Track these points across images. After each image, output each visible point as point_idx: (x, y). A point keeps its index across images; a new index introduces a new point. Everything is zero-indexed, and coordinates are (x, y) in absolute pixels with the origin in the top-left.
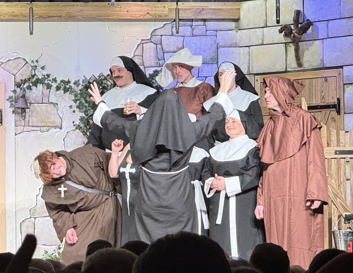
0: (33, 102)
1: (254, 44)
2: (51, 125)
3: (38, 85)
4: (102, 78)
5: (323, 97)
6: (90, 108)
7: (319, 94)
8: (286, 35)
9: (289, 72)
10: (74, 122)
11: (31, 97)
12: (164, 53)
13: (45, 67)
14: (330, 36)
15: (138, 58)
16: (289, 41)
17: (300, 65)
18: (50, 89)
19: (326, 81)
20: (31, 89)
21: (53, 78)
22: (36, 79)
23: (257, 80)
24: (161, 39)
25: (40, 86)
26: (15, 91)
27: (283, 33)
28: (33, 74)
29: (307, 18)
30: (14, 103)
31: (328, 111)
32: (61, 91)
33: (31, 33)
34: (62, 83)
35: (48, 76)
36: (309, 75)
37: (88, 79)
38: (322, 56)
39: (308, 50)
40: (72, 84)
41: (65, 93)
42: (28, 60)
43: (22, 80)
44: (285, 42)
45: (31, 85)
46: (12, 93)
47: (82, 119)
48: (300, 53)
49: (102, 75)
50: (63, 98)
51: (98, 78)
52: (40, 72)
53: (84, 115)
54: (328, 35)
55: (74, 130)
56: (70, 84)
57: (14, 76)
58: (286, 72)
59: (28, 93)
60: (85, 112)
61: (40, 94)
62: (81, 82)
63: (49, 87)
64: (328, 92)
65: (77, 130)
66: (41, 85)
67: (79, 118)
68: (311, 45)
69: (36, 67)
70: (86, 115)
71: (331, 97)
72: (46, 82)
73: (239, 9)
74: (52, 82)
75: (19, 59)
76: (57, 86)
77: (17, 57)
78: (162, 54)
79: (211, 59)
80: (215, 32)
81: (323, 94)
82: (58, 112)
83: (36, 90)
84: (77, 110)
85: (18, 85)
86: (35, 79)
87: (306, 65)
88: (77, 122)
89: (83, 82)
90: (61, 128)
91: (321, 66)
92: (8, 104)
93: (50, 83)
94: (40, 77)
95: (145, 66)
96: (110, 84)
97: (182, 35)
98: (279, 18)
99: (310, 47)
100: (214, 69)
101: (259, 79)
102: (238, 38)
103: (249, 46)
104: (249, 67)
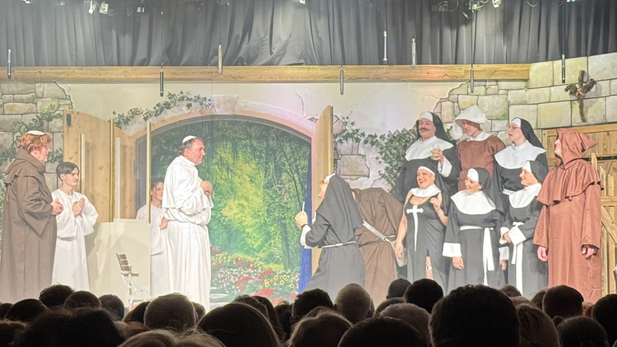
0: (344, 154)
1: (542, 102)
2: (360, 174)
3: (349, 139)
4: (405, 132)
5: (605, 150)
6: (394, 159)
7: (602, 147)
8: (571, 93)
9: (574, 126)
10: (380, 172)
11: (342, 150)
13: (355, 123)
14: (612, 94)
16: (574, 99)
17: (584, 120)
18: (359, 142)
19: (608, 134)
20: (342, 143)
21: (362, 132)
22: (347, 133)
23: (544, 134)
24: (458, 98)
25: (350, 141)
27: (569, 92)
28: (344, 129)
29: (591, 78)
31: (610, 161)
32: (369, 145)
33: (342, 93)
34: (370, 138)
35: (357, 130)
36: (592, 129)
37: (393, 133)
38: (604, 112)
39: (591, 107)
40: (378, 138)
41: (372, 146)
42: (339, 117)
44: (570, 99)
45: (342, 138)
47: (387, 169)
48: (584, 109)
49: (405, 130)
50: (371, 151)
51: (401, 132)
52: (350, 127)
53: (389, 166)
54: (610, 93)
55: (380, 179)
56: (376, 138)
58: (571, 126)
59: (339, 146)
60: (390, 163)
61: (350, 147)
63: (358, 140)
64: (610, 145)
65: (383, 179)
66: (351, 139)
67: (384, 168)
68: (594, 102)
69: (346, 123)
70: (391, 165)
71: (612, 149)
72: (355, 136)
73: (528, 70)
74: (361, 136)
76: (365, 140)
78: (458, 110)
79: (503, 115)
80: (507, 92)
81: (605, 147)
82: (366, 163)
83: (347, 143)
84: (383, 161)
86: (345, 133)
87: (590, 121)
88: (383, 172)
89: (388, 136)
90: (368, 177)
91: (604, 121)
93: (359, 137)
94: (350, 132)
97: (477, 94)
98: (565, 77)
99: (593, 104)
100: (505, 124)
101: (546, 133)
102: (528, 96)
103: (537, 104)
104: (537, 122)
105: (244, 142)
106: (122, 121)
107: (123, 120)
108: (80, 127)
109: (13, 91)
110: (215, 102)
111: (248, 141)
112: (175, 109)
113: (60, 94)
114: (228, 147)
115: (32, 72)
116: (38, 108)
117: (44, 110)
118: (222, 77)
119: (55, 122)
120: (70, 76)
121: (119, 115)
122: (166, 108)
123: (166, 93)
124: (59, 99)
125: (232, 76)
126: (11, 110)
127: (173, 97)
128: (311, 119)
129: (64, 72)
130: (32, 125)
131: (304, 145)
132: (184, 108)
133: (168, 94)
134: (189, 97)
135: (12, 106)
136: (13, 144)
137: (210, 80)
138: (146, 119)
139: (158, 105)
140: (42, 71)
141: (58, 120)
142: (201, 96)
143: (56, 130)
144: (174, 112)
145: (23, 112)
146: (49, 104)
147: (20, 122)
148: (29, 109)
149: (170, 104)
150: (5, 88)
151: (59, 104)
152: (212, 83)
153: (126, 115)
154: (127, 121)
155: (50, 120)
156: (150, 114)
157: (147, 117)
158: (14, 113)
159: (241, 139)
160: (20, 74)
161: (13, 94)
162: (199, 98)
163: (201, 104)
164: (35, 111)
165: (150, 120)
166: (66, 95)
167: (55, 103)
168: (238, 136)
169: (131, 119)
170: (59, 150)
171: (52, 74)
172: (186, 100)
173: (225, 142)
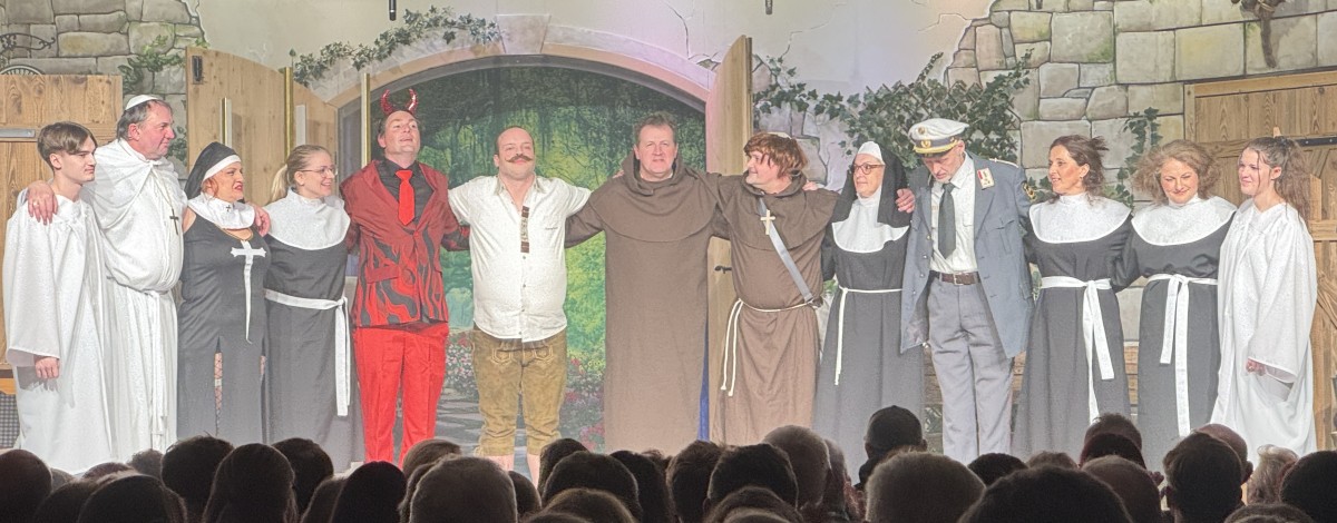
1: (1183, 26)
3: (783, 103)
4: (900, 90)
5: (1316, 124)
7: (1308, 119)
8: (1244, 7)
9: (1250, 76)
12: (1014, 44)
13: (796, 71)
14: (1330, 8)
15: (966, 54)
16: (1251, 19)
17: (1271, 62)
18: (805, 111)
19: (1322, 92)
20: (770, 112)
21: (811, 90)
22: (779, 93)
23: (1189, 93)
24: (1009, 18)
25: (786, 107)
27: (1240, 4)
28: (774, 83)
31: (1325, 149)
32: (824, 116)
33: (769, 12)
34: (827, 101)
35: (801, 86)
36: (1288, 82)
37: (875, 92)
38: (1314, 46)
39: (1287, 34)
40: (844, 102)
41: (831, 118)
42: (764, 58)
44: (1242, 19)
45: (770, 103)
48: (1272, 41)
49: (901, 85)
50: (829, 128)
51: (892, 90)
52: (787, 80)
54: (1326, 6)
56: (841, 103)
58: (1244, 76)
59: (764, 119)
61: (787, 120)
62: (861, 99)
63: (802, 107)
64: (1326, 114)
66: (788, 104)
68: (1293, 26)
69: (779, 70)
71: (1330, 122)
72: (797, 98)
74: (808, 99)
76: (817, 105)
78: (1011, 46)
79: (1102, 54)
80: (1111, 4)
81: (1315, 118)
82: (821, 153)
83: (779, 113)
86: (776, 92)
87: (1283, 64)
89: (865, 98)
91: (1313, 65)
93: (804, 99)
94: (786, 90)
95: (980, 68)
96: (914, 101)
97: (1049, 9)
99: (1291, 30)
100: (1107, 73)
101: (1192, 91)
102: (1154, 14)
103: (1174, 30)
104: (1174, 68)
105: (563, 110)
106: (309, 71)
107: (310, 67)
108: (221, 83)
109: (78, 8)
110: (504, 31)
111: (572, 108)
112: (420, 44)
113: (177, 12)
114: (531, 121)
116: (132, 45)
117: (143, 47)
119: (169, 72)
121: (302, 57)
122: (401, 42)
123: (400, 13)
124: (175, 24)
126: (74, 48)
127: (416, 19)
128: (705, 64)
131: (689, 117)
132: (440, 42)
133: (406, 14)
134: (449, 20)
135: (76, 38)
138: (358, 66)
139: (384, 36)
141: (174, 69)
142: (474, 17)
143: (169, 89)
144: (417, 49)
145: (100, 52)
146: (154, 36)
148: (112, 46)
149: (409, 35)
151: (176, 36)
153: (317, 57)
154: (320, 70)
155: (157, 67)
156: (368, 56)
157: (361, 62)
158: (80, 54)
159: (557, 105)
161: (78, 15)
162: (469, 21)
163: (474, 34)
164: (124, 49)
165: (368, 68)
166: (189, 14)
167: (167, 33)
168: (551, 98)
169: (328, 65)
172: (443, 25)
173: (524, 110)
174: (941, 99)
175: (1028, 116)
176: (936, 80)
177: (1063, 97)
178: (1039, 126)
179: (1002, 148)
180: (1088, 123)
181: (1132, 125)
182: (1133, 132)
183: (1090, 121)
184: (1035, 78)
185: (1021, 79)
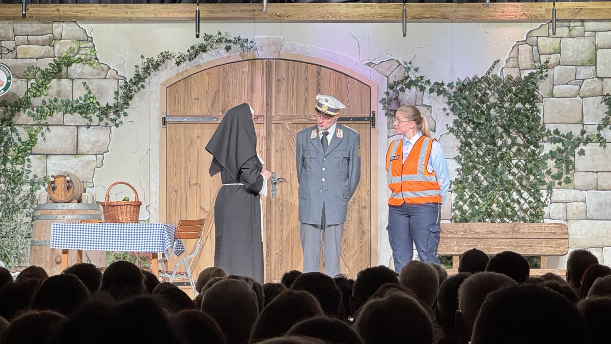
3: (412, 87)
4: (476, 80)
6: (464, 111)
10: (447, 125)
11: (404, 99)
12: (540, 55)
13: (419, 69)
15: (513, 60)
18: (424, 91)
20: (404, 92)
21: (427, 80)
22: (410, 81)
24: (537, 40)
25: (413, 89)
26: (388, 93)
28: (407, 75)
30: (386, 105)
32: (435, 94)
33: (405, 35)
34: (436, 86)
35: (422, 77)
37: (462, 81)
40: (445, 86)
41: (438, 95)
42: (401, 62)
43: (395, 82)
45: (404, 87)
46: (385, 95)
47: (455, 122)
49: (477, 78)
50: (437, 101)
51: (472, 80)
52: (414, 74)
53: (458, 118)
55: (448, 133)
56: (443, 87)
57: (386, 78)
59: (401, 95)
60: (460, 115)
61: (414, 96)
63: (422, 89)
65: (451, 133)
66: (415, 87)
67: (452, 121)
69: (409, 68)
70: (460, 118)
72: (419, 84)
74: (425, 84)
75: (392, 61)
76: (430, 88)
77: (390, 58)
78: (538, 55)
79: (589, 61)
80: (594, 33)
82: (432, 114)
83: (410, 92)
84: (451, 113)
85: (391, 87)
86: (408, 81)
88: (451, 125)
89: (457, 84)
90: (434, 131)
92: (381, 106)
93: (423, 85)
94: (414, 79)
95: (521, 69)
96: (484, 86)
97: (560, 36)
100: (592, 71)
106: (151, 66)
109: (27, 32)
110: (258, 44)
112: (212, 52)
113: (80, 34)
115: (49, 11)
116: (56, 52)
117: (62, 54)
118: (266, 16)
119: (76, 67)
120: (93, 15)
121: (148, 59)
122: (202, 51)
123: (202, 35)
124: (79, 41)
125: (278, 14)
126: (25, 54)
127: (210, 38)
128: (369, 64)
129: (85, 11)
130: (49, 71)
132: (223, 51)
133: (204, 35)
134: (228, 39)
135: (26, 48)
136: (27, 92)
137: (252, 19)
138: (178, 64)
139: (192, 48)
140: (60, 9)
141: (78, 65)
142: (242, 38)
143: (75, 76)
144: (210, 55)
145: (39, 56)
146: (68, 47)
147: (35, 68)
148: (45, 52)
149: (206, 47)
150: (18, 28)
151: (80, 47)
152: (255, 22)
153: (156, 59)
154: (156, 66)
155: (69, 64)
157: (180, 62)
158: (28, 57)
160: (36, 12)
161: (28, 36)
162: (239, 40)
163: (242, 46)
164: (52, 54)
165: (183, 65)
166: (87, 35)
167: (75, 46)
169: (161, 64)
170: (79, 99)
171: (71, 13)
172: (225, 42)
174: (499, 85)
175: (547, 95)
176: (496, 75)
177: (567, 84)
178: (553, 100)
179: (532, 113)
180: (581, 99)
181: (605, 100)
182: (606, 104)
183: (582, 98)
184: (551, 74)
185: (544, 74)
